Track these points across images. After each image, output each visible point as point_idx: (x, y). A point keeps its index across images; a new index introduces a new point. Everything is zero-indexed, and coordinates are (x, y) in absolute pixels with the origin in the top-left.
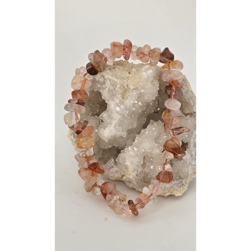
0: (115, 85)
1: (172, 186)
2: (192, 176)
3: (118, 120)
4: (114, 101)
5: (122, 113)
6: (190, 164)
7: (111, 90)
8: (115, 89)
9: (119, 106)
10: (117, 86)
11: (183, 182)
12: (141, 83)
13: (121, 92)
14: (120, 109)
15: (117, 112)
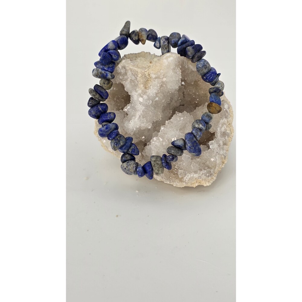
0: (136, 75)
1: (200, 176)
2: (220, 166)
3: (142, 112)
4: (136, 92)
5: (145, 104)
6: (217, 154)
7: (133, 81)
8: (136, 79)
9: (142, 97)
10: (139, 76)
11: (212, 171)
12: (162, 71)
13: (143, 82)
14: (143, 99)
15: (140, 103)
